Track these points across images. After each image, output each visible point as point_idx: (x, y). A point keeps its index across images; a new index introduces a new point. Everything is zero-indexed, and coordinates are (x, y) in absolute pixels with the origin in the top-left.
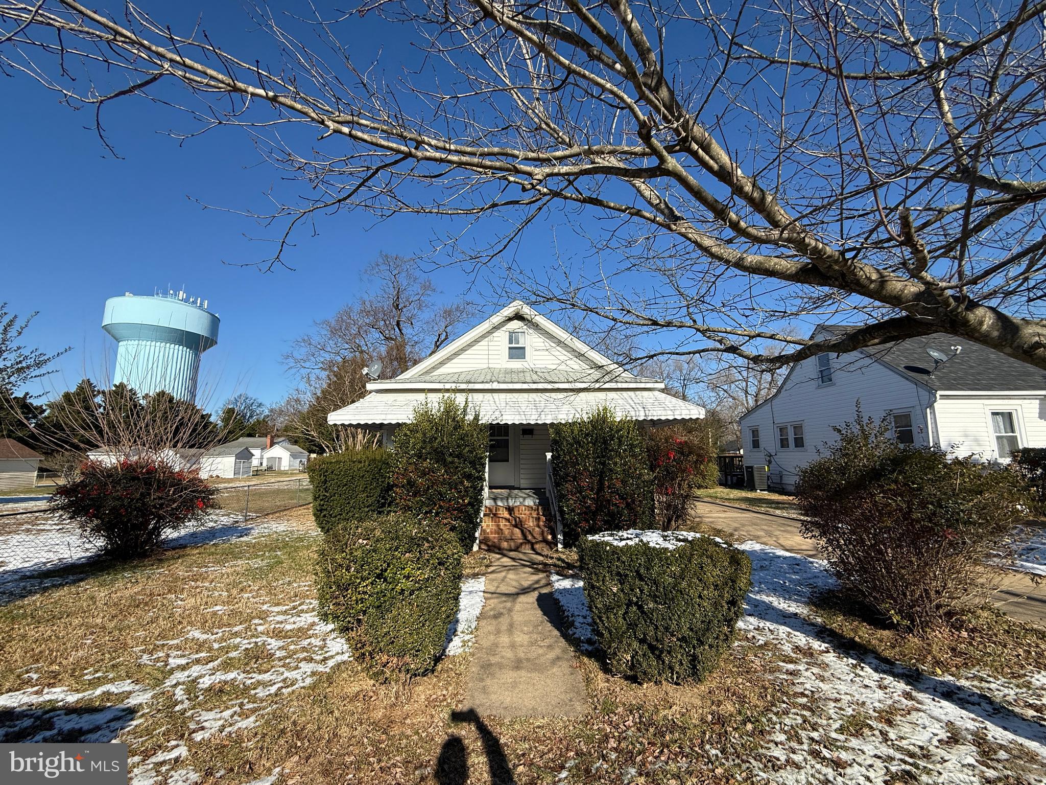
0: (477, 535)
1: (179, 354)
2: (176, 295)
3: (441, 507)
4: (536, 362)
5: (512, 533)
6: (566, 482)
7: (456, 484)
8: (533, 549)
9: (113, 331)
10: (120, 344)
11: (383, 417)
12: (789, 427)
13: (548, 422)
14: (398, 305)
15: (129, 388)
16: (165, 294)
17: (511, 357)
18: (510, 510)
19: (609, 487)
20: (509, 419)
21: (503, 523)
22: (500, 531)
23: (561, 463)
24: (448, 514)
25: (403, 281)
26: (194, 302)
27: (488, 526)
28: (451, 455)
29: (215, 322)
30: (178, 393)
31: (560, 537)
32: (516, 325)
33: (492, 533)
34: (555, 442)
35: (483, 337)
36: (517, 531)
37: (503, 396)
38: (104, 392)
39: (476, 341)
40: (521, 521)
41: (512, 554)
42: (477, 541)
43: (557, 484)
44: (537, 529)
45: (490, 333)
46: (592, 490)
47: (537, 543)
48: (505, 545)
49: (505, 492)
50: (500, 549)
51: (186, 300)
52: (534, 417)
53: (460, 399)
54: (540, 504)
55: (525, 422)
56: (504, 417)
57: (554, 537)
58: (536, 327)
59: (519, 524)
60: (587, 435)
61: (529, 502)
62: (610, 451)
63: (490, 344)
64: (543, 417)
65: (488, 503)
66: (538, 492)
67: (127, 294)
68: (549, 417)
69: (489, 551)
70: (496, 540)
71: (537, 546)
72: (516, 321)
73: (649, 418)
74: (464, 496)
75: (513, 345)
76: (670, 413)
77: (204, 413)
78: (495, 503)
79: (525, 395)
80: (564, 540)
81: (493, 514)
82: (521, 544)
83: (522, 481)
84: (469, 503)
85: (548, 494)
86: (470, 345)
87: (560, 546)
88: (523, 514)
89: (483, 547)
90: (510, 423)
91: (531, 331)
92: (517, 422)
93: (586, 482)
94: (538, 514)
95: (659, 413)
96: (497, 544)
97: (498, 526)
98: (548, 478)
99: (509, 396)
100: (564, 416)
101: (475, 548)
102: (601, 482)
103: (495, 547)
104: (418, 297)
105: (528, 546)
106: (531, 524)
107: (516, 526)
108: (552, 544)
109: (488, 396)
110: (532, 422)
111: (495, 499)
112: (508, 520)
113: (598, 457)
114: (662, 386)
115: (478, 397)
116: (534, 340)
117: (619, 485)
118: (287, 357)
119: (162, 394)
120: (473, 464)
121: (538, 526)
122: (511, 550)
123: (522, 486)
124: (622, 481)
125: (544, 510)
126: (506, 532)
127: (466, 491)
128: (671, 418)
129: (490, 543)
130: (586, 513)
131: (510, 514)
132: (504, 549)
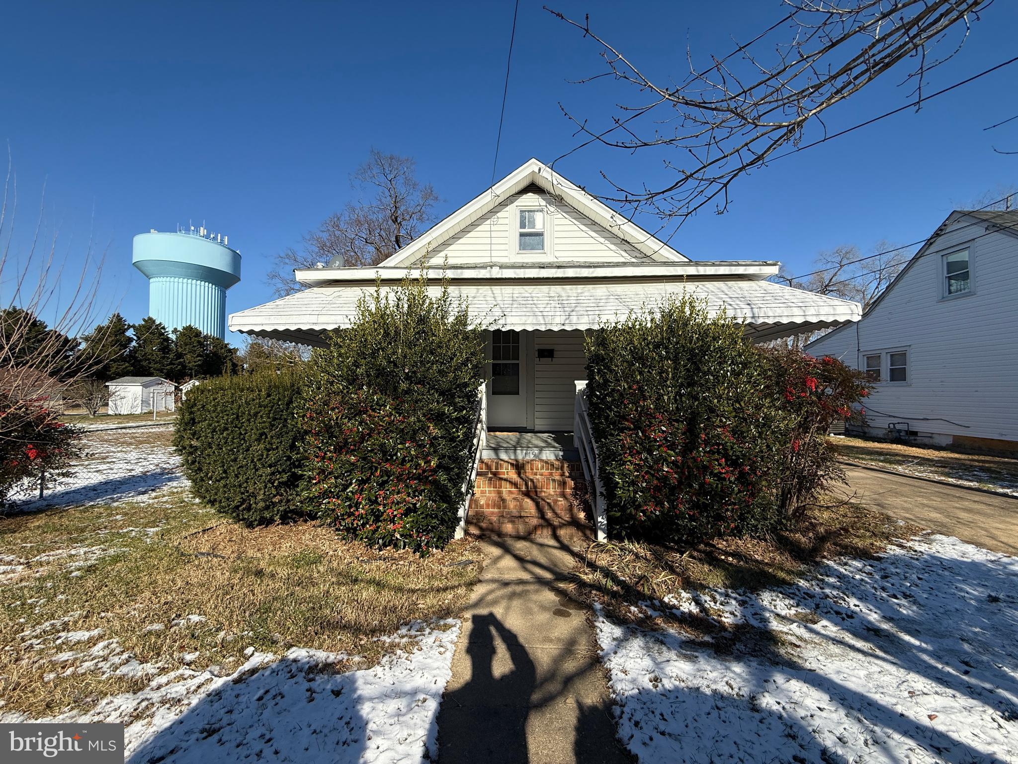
0: (461, 513)
1: (206, 291)
2: (197, 231)
3: (388, 473)
4: (557, 254)
5: (521, 508)
6: (622, 430)
7: (415, 432)
8: (556, 537)
9: (142, 268)
10: (151, 280)
11: (313, 319)
12: (883, 356)
13: (583, 328)
14: (396, 218)
15: (157, 322)
16: (188, 230)
17: (523, 247)
18: (519, 467)
19: (706, 443)
20: (516, 322)
21: (506, 488)
22: (501, 501)
23: (610, 394)
24: (401, 486)
25: (402, 190)
26: (215, 239)
27: (483, 492)
28: (407, 377)
29: (236, 259)
30: (207, 328)
31: (602, 520)
32: (531, 200)
33: (488, 506)
34: (597, 359)
35: (483, 218)
36: (529, 503)
37: (508, 290)
38: (134, 326)
39: (474, 225)
40: (535, 487)
41: (521, 546)
42: (462, 523)
43: (599, 434)
44: (562, 502)
45: (493, 212)
46: (672, 446)
47: (562, 526)
48: (508, 528)
49: (512, 436)
50: (500, 534)
51: (207, 237)
52: (558, 320)
53: (434, 293)
54: (565, 458)
55: (543, 328)
56: (510, 320)
57: (590, 516)
58: (558, 201)
59: (531, 492)
60: (657, 346)
61: (549, 455)
62: (705, 374)
63: (493, 228)
64: (574, 319)
65: (484, 454)
66: (562, 438)
67: (152, 231)
68: (585, 319)
69: (480, 538)
70: (494, 519)
71: (562, 532)
72: (530, 195)
73: (760, 321)
74: (429, 454)
75: (526, 230)
76: (797, 311)
77: (232, 347)
78: (497, 454)
79: (545, 289)
80: (608, 524)
81: (493, 475)
82: (536, 528)
83: (537, 422)
84: (439, 466)
85: (577, 443)
86: (465, 231)
87: (601, 537)
88: (539, 475)
89: (474, 530)
90: (518, 329)
91: (552, 209)
92: (530, 328)
93: (660, 431)
94: (562, 475)
95: (778, 312)
96: (496, 525)
97: (500, 493)
98: (577, 419)
99: (518, 290)
100: (613, 319)
101: (459, 534)
102: (692, 431)
103: (492, 531)
104: (419, 208)
105: (547, 532)
106: (550, 491)
107: (527, 494)
108: (588, 529)
109: (485, 290)
110: (556, 329)
111: (496, 450)
112: (515, 485)
113: (681, 386)
114: (774, 270)
115: (469, 291)
116: (557, 222)
117: (728, 439)
118: (274, 277)
119: (189, 329)
120: (447, 395)
121: (563, 495)
122: (519, 538)
123: (537, 428)
124: (734, 432)
125: (572, 468)
126: (512, 505)
127: (432, 444)
128: (799, 320)
129: (484, 525)
130: (658, 489)
131: (519, 474)
132: (506, 535)
